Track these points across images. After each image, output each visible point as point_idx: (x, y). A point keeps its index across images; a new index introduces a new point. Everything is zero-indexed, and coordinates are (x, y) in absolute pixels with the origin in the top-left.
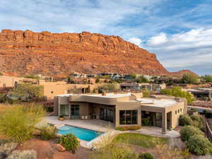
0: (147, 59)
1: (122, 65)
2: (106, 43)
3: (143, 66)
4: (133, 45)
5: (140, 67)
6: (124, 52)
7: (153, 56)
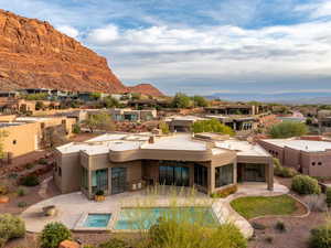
0: (95, 65)
1: (56, 73)
2: (24, 32)
3: (91, 77)
4: (72, 40)
5: (85, 77)
6: (57, 50)
7: (103, 61)
